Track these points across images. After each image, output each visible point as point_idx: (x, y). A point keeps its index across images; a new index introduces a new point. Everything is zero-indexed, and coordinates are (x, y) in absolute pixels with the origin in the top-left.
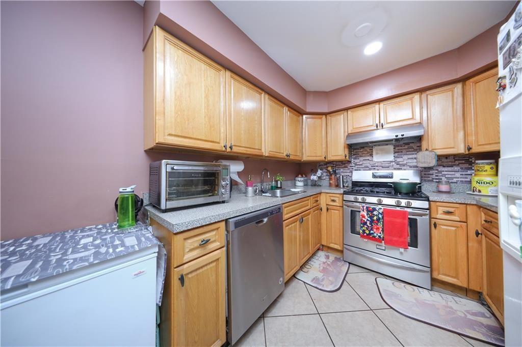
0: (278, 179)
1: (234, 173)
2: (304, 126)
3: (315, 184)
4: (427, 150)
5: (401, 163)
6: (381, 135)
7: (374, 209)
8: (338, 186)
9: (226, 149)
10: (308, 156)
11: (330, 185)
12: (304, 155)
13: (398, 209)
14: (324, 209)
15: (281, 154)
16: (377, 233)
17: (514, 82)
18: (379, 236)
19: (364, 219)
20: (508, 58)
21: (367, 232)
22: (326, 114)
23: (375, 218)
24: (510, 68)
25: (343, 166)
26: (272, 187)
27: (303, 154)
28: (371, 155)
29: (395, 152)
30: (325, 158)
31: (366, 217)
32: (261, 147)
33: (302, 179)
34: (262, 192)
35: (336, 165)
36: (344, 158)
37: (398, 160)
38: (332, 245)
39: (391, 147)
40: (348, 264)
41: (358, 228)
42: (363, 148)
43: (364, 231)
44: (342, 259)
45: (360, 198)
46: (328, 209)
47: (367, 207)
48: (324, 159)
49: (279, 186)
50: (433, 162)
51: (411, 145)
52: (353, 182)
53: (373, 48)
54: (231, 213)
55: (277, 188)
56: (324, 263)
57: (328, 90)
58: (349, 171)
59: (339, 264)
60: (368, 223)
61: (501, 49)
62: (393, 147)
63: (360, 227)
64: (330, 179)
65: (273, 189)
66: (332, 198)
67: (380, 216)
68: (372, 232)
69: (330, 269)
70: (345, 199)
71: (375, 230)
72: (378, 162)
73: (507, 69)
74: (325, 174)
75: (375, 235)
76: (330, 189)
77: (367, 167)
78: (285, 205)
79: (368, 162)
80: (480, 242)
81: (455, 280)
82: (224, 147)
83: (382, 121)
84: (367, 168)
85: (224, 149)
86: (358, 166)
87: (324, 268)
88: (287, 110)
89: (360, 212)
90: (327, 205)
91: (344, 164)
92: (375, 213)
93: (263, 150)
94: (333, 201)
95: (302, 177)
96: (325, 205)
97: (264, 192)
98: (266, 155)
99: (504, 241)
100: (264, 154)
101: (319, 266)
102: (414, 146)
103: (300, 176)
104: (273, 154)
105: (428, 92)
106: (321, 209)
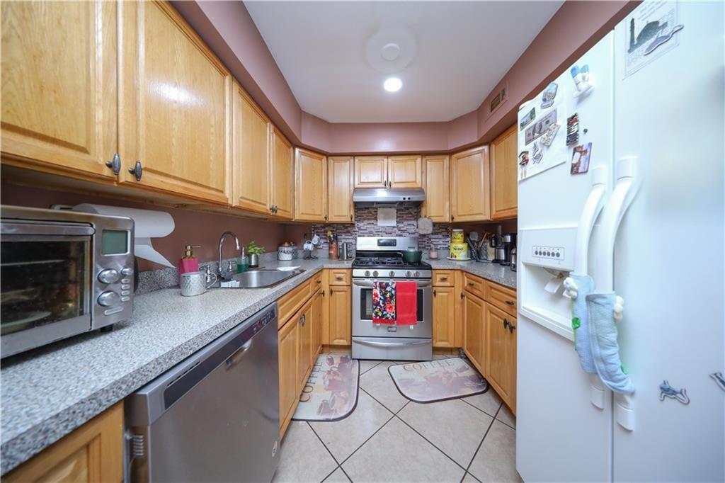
0: (252, 250)
1: (143, 241)
2: (296, 165)
3: (309, 256)
4: (426, 217)
5: (402, 229)
6: (382, 195)
7: (387, 285)
8: (340, 257)
9: (117, 172)
10: (302, 214)
11: (330, 256)
12: (297, 212)
13: (408, 281)
14: (327, 293)
15: (261, 206)
16: (390, 314)
17: (538, 158)
18: (392, 317)
19: (376, 298)
20: (531, 135)
21: (380, 314)
22: (328, 155)
23: (388, 295)
24: (535, 144)
25: (345, 231)
26: (240, 266)
27: (294, 210)
28: (376, 219)
29: (397, 217)
30: (326, 218)
31: (379, 296)
32: (224, 183)
33: (290, 249)
34: (222, 278)
35: (337, 229)
36: (350, 220)
37: (400, 225)
38: (336, 342)
39: (394, 211)
40: (357, 361)
41: (369, 311)
42: (368, 208)
43: (376, 314)
44: (349, 357)
45: (372, 272)
46: (331, 292)
47: (380, 283)
48: (324, 219)
49: (253, 264)
50: (430, 230)
51: (410, 210)
52: (357, 251)
53: (393, 85)
54: (150, 367)
55: (250, 267)
56: (329, 372)
57: (332, 121)
58: (351, 237)
59: (348, 365)
60: (381, 302)
61: (522, 125)
62: (396, 211)
63: (371, 309)
64: (330, 248)
65: (242, 270)
66: (338, 275)
67: (393, 292)
68: (385, 313)
69: (339, 379)
70: (354, 275)
71: (388, 310)
72: (382, 227)
73: (531, 145)
74: (322, 241)
75: (388, 315)
76: (331, 264)
77: (371, 232)
78: (280, 300)
79: (373, 226)
80: (462, 303)
81: (446, 343)
82: (110, 166)
83: (390, 180)
84: (371, 234)
85: (107, 172)
86: (362, 231)
87: (330, 380)
88: (272, 131)
89: (372, 290)
90: (330, 285)
91: (347, 228)
92: (389, 289)
93: (227, 194)
94: (339, 279)
95: (290, 246)
96: (328, 286)
97: (224, 279)
98: (234, 205)
99: (524, 307)
100: (230, 202)
101: (323, 381)
102: (413, 211)
103: (286, 244)
104: (246, 204)
105: (428, 157)
106: (323, 294)
